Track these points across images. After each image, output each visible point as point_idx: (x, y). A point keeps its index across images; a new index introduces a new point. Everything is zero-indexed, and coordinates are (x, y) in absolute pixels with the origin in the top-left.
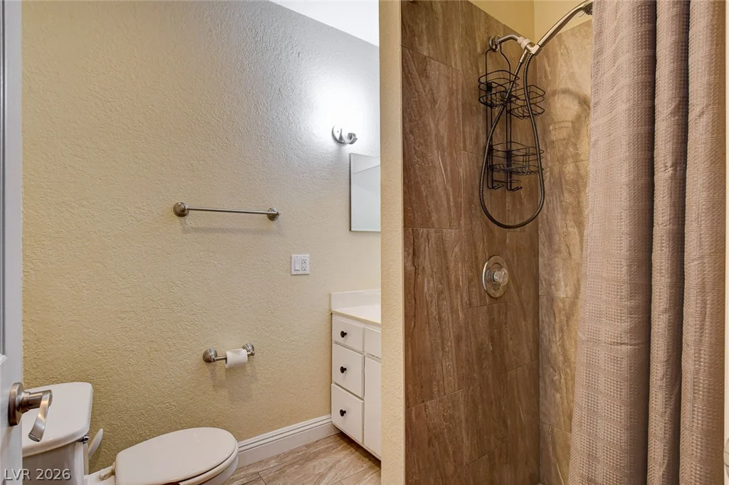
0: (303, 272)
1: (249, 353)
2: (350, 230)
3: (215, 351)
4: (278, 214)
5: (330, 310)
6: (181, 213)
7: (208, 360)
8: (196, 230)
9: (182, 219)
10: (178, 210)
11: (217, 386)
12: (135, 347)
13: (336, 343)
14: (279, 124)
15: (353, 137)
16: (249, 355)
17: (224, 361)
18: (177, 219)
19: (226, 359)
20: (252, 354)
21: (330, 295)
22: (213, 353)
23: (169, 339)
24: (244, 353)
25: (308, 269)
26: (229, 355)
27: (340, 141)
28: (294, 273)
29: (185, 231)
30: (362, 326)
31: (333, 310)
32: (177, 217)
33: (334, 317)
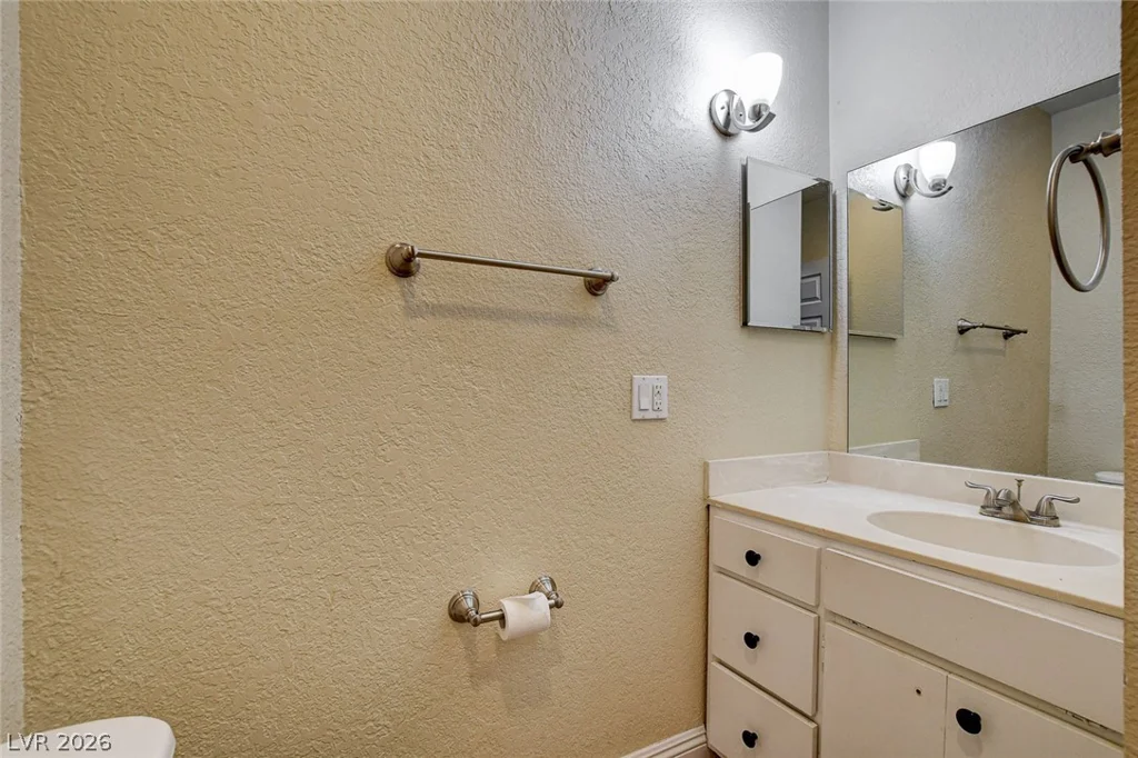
0: (652, 415)
1: (553, 601)
2: (745, 324)
3: (475, 596)
4: (611, 279)
5: (706, 497)
6: (404, 267)
7: (458, 616)
8: (437, 310)
9: (404, 281)
10: (398, 260)
11: (479, 675)
12: (298, 590)
13: (722, 571)
14: (608, 81)
15: (765, 114)
16: (551, 607)
17: (497, 622)
18: (394, 285)
19: (502, 618)
20: (558, 605)
21: (706, 466)
22: (470, 603)
23: (374, 571)
24: (541, 602)
25: (664, 407)
26: (511, 608)
27: (725, 133)
28: (637, 415)
29: (412, 311)
30: (815, 544)
31: (713, 498)
32: (392, 279)
33: (716, 516)
